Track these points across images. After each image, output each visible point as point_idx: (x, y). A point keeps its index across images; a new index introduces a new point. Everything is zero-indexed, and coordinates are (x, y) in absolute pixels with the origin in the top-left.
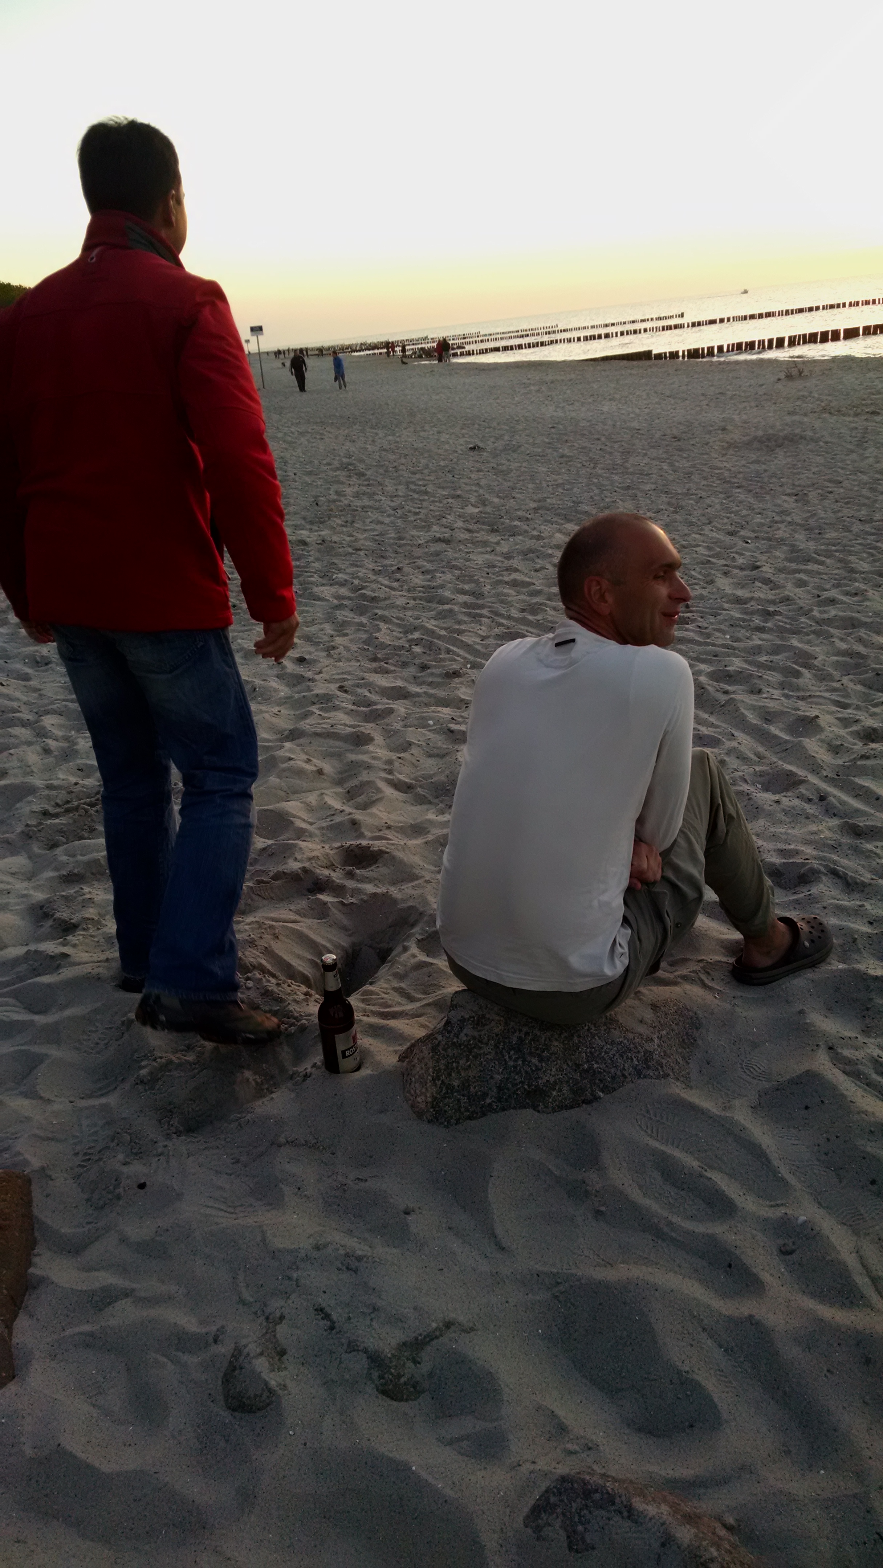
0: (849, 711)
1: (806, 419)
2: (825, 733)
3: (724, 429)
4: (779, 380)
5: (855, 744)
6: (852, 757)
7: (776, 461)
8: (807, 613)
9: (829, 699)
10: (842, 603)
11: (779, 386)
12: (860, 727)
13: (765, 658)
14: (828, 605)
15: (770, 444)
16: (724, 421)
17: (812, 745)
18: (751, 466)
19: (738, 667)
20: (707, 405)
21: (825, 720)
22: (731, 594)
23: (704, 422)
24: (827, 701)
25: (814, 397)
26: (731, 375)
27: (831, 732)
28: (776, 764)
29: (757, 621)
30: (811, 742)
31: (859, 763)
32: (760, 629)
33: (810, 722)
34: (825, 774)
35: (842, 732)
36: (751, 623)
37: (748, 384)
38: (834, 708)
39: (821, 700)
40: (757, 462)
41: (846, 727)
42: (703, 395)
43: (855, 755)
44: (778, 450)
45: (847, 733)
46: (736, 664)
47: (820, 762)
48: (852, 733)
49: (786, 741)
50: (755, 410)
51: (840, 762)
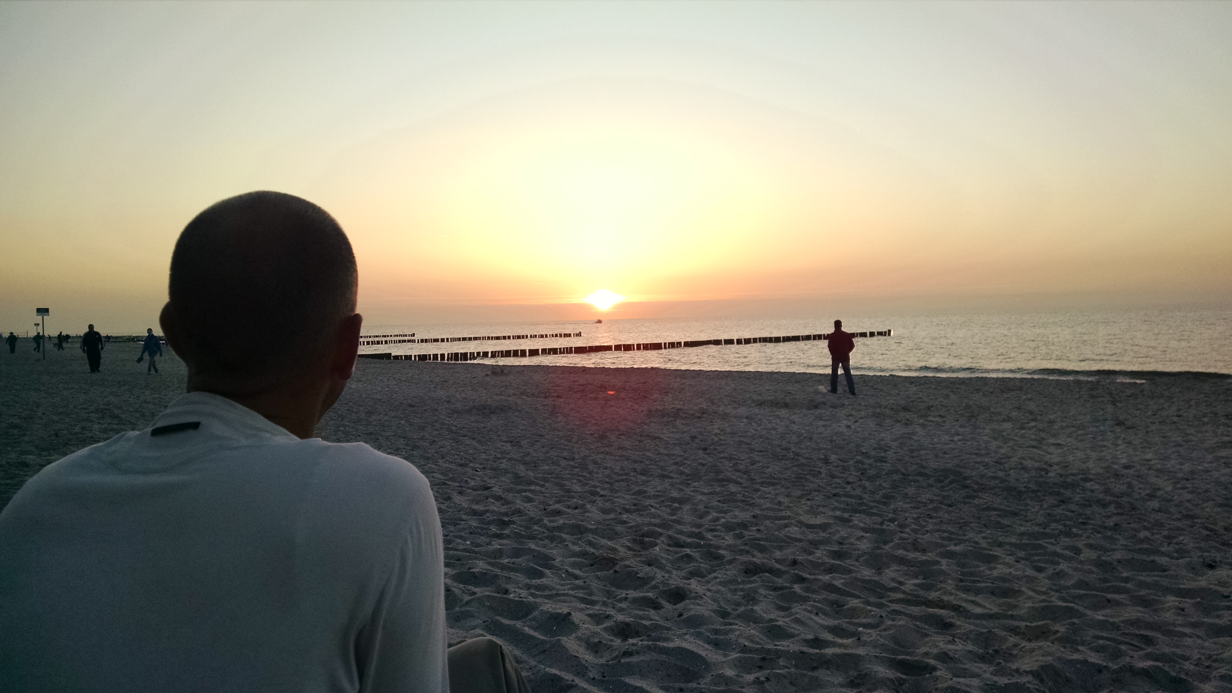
0: (597, 607)
1: (510, 398)
2: (581, 630)
3: (449, 402)
4: (487, 375)
5: (612, 641)
6: (614, 655)
7: (492, 422)
8: (539, 522)
9: (575, 597)
10: (566, 514)
11: (488, 379)
12: (612, 623)
13: (506, 561)
14: (555, 516)
15: (485, 412)
16: (448, 397)
17: (571, 643)
18: (472, 424)
19: (482, 569)
20: (435, 388)
21: (577, 617)
22: (467, 508)
23: (434, 397)
24: (573, 599)
25: (513, 387)
26: (451, 371)
27: (586, 629)
28: (537, 669)
29: (494, 529)
30: (569, 641)
31: (623, 661)
32: (499, 536)
33: (563, 620)
34: (592, 676)
35: (598, 629)
36: (489, 532)
37: (464, 377)
38: (583, 606)
39: (567, 598)
40: (476, 421)
41: (598, 624)
42: (431, 381)
43: (617, 653)
44: (491, 415)
45: (601, 629)
46: (480, 566)
47: (584, 662)
48: (605, 629)
49: (543, 642)
50: (471, 392)
51: (602, 661)
